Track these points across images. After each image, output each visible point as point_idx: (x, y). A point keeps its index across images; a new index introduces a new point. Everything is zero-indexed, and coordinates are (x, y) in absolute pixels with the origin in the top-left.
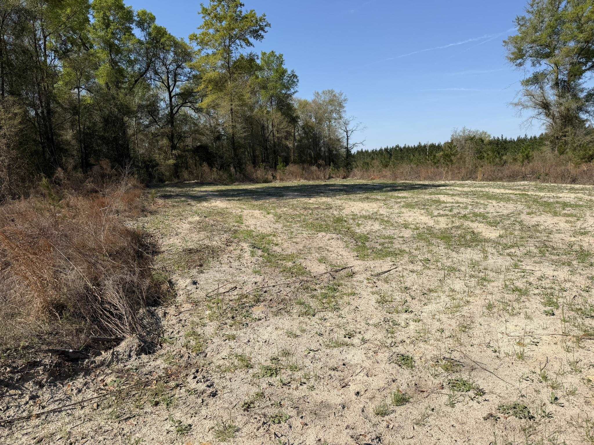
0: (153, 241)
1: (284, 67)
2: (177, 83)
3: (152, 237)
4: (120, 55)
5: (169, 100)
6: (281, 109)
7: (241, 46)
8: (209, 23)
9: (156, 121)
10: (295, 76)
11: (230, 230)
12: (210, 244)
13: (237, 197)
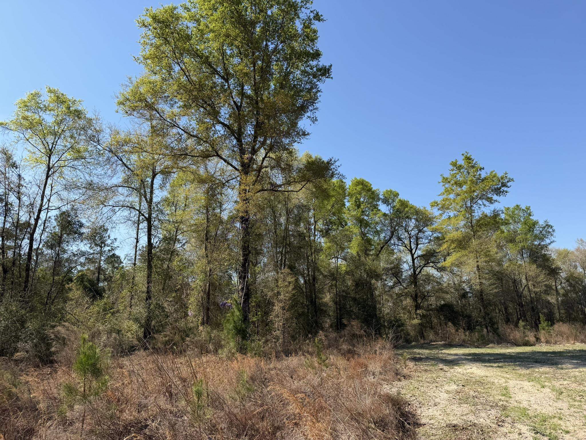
0: (412, 410)
1: (534, 218)
2: (419, 246)
3: (409, 404)
4: (368, 228)
5: (412, 262)
6: (535, 262)
7: (485, 205)
8: (450, 189)
9: (400, 282)
10: (548, 226)
11: (497, 405)
12: (476, 421)
13: (495, 363)
